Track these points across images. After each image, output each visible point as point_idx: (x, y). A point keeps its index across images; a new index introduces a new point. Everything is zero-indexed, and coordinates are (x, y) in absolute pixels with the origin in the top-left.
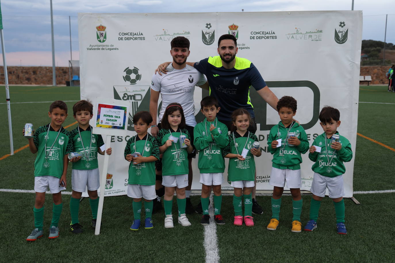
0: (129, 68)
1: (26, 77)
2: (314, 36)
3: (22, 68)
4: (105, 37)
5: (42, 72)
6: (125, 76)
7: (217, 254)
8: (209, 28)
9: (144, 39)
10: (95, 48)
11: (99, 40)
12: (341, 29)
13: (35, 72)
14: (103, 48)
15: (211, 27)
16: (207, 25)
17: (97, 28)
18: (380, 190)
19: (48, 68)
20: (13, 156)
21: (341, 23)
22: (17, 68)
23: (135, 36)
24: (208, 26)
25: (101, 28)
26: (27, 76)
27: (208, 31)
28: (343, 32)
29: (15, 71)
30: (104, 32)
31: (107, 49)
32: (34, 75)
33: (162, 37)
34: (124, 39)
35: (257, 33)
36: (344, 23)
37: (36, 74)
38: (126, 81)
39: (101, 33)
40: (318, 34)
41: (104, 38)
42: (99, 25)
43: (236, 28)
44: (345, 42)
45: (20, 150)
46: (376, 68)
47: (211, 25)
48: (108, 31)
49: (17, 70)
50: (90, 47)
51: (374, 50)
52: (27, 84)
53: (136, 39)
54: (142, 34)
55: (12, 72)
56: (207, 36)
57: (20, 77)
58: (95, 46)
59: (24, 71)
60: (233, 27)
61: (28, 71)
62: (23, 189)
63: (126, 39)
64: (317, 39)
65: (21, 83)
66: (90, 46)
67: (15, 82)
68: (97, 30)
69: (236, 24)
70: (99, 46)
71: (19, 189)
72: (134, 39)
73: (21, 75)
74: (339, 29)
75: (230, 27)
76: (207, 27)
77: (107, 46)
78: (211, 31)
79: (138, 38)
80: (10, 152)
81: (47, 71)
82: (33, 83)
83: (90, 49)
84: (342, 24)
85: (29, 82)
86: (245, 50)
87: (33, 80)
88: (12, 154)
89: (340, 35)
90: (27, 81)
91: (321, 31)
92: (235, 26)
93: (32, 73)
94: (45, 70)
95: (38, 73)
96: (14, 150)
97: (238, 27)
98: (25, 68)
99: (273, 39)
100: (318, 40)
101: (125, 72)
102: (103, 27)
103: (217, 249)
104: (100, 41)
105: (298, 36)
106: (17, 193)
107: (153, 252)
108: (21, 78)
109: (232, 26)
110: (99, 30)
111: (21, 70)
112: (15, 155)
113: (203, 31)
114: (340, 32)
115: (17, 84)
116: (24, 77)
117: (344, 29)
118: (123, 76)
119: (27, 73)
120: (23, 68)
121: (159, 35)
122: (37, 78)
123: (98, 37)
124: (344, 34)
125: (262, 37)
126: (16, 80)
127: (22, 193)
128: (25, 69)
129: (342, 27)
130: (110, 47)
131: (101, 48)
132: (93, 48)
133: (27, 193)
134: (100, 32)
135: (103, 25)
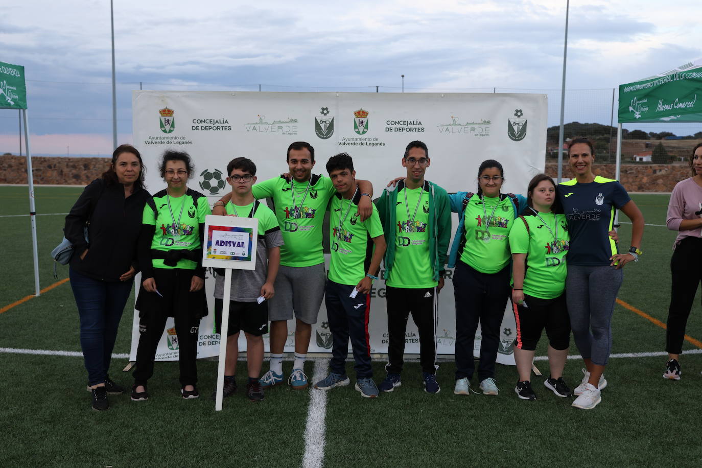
0: (208, 171)
1: (72, 174)
2: (478, 129)
3: (67, 160)
4: (173, 126)
5: (97, 166)
6: (202, 182)
7: (322, 450)
8: (325, 114)
9: (230, 128)
10: (157, 141)
11: (163, 129)
12: (517, 120)
13: (86, 167)
14: (170, 141)
15: (328, 112)
16: (323, 109)
17: (160, 112)
18: (574, 355)
19: (106, 160)
20: (39, 297)
21: (517, 111)
22: (60, 160)
23: (217, 125)
24: (325, 111)
25: (167, 112)
26: (74, 171)
27: (324, 118)
28: (520, 124)
29: (57, 165)
30: (170, 118)
31: (175, 142)
32: (85, 170)
33: (257, 126)
34: (200, 128)
35: (396, 122)
36: (521, 111)
37: (89, 169)
38: (205, 189)
39: (167, 119)
40: (484, 126)
41: (171, 127)
42: (163, 107)
43: (365, 114)
44: (522, 139)
45: (50, 288)
46: (598, 167)
47: (329, 110)
48: (177, 117)
49: (59, 163)
50: (150, 140)
51: (600, 139)
52: (76, 184)
53: (218, 128)
54: (227, 122)
55: (53, 166)
56: (322, 126)
57: (64, 173)
58: (157, 138)
59: (71, 164)
60: (361, 113)
61: (76, 165)
62: (46, 349)
63: (203, 128)
64: (483, 133)
65: (66, 182)
66: (150, 137)
67: (57, 181)
68: (160, 115)
69: (365, 109)
70: (163, 138)
71: (42, 349)
72: (214, 128)
73: (66, 170)
74: (514, 119)
75: (357, 114)
76: (322, 113)
77: (175, 138)
78: (328, 118)
79: (221, 128)
80: (34, 292)
81: (106, 164)
82: (83, 183)
83: (150, 143)
84: (518, 113)
85: (77, 180)
86: (378, 146)
87: (84, 177)
88: (38, 294)
89: (515, 128)
90: (74, 180)
91: (488, 122)
92: (364, 112)
93: (83, 167)
94: (102, 162)
95: (92, 167)
96: (41, 289)
97: (367, 113)
98: (71, 160)
99: (418, 131)
100: (484, 135)
101: (203, 176)
102: (169, 111)
103: (323, 442)
104: (165, 131)
105: (455, 128)
106: (38, 355)
107: (227, 446)
108: (65, 175)
109: (359, 112)
110: (164, 115)
111: (66, 163)
112: (42, 296)
113: (318, 119)
114: (515, 124)
115: (58, 184)
116: (71, 173)
117: (521, 121)
118: (200, 183)
119: (74, 167)
120: (69, 159)
121: (252, 124)
122: (89, 175)
123: (162, 126)
124: (521, 127)
125: (403, 129)
126: (58, 178)
127: (46, 356)
128: (72, 162)
129: (519, 116)
130: (179, 140)
131: (166, 141)
132: (154, 141)
133: (52, 356)
134: (165, 118)
135: (170, 107)
